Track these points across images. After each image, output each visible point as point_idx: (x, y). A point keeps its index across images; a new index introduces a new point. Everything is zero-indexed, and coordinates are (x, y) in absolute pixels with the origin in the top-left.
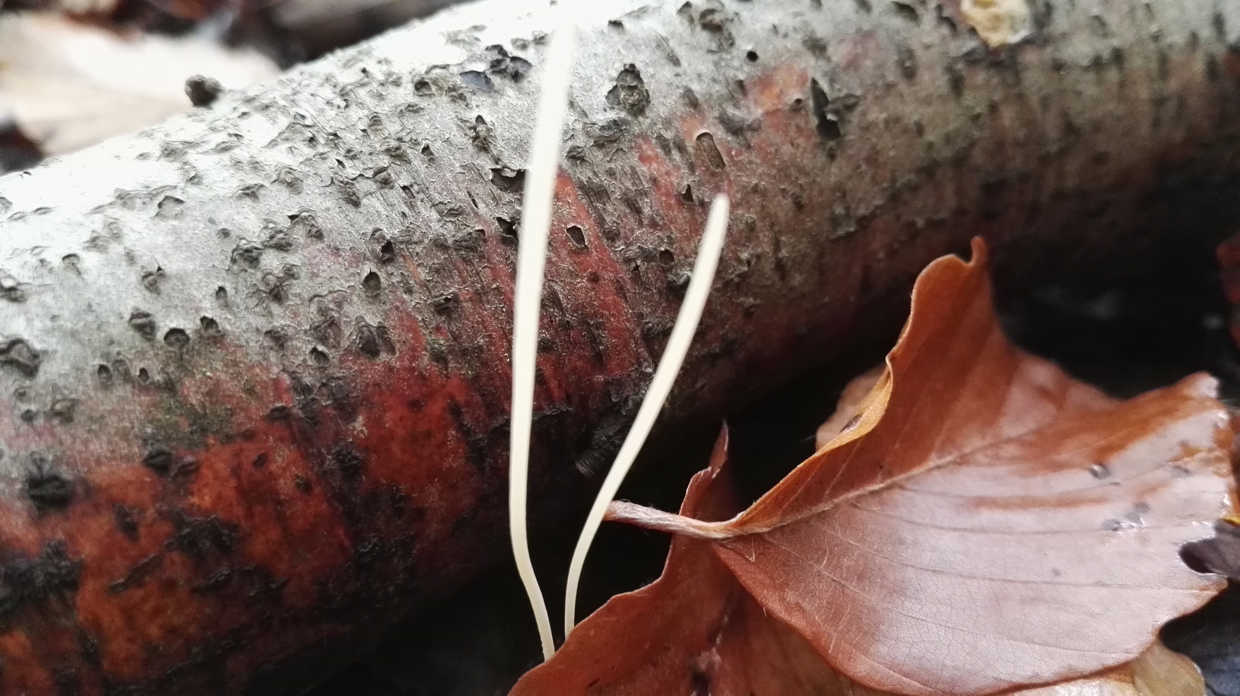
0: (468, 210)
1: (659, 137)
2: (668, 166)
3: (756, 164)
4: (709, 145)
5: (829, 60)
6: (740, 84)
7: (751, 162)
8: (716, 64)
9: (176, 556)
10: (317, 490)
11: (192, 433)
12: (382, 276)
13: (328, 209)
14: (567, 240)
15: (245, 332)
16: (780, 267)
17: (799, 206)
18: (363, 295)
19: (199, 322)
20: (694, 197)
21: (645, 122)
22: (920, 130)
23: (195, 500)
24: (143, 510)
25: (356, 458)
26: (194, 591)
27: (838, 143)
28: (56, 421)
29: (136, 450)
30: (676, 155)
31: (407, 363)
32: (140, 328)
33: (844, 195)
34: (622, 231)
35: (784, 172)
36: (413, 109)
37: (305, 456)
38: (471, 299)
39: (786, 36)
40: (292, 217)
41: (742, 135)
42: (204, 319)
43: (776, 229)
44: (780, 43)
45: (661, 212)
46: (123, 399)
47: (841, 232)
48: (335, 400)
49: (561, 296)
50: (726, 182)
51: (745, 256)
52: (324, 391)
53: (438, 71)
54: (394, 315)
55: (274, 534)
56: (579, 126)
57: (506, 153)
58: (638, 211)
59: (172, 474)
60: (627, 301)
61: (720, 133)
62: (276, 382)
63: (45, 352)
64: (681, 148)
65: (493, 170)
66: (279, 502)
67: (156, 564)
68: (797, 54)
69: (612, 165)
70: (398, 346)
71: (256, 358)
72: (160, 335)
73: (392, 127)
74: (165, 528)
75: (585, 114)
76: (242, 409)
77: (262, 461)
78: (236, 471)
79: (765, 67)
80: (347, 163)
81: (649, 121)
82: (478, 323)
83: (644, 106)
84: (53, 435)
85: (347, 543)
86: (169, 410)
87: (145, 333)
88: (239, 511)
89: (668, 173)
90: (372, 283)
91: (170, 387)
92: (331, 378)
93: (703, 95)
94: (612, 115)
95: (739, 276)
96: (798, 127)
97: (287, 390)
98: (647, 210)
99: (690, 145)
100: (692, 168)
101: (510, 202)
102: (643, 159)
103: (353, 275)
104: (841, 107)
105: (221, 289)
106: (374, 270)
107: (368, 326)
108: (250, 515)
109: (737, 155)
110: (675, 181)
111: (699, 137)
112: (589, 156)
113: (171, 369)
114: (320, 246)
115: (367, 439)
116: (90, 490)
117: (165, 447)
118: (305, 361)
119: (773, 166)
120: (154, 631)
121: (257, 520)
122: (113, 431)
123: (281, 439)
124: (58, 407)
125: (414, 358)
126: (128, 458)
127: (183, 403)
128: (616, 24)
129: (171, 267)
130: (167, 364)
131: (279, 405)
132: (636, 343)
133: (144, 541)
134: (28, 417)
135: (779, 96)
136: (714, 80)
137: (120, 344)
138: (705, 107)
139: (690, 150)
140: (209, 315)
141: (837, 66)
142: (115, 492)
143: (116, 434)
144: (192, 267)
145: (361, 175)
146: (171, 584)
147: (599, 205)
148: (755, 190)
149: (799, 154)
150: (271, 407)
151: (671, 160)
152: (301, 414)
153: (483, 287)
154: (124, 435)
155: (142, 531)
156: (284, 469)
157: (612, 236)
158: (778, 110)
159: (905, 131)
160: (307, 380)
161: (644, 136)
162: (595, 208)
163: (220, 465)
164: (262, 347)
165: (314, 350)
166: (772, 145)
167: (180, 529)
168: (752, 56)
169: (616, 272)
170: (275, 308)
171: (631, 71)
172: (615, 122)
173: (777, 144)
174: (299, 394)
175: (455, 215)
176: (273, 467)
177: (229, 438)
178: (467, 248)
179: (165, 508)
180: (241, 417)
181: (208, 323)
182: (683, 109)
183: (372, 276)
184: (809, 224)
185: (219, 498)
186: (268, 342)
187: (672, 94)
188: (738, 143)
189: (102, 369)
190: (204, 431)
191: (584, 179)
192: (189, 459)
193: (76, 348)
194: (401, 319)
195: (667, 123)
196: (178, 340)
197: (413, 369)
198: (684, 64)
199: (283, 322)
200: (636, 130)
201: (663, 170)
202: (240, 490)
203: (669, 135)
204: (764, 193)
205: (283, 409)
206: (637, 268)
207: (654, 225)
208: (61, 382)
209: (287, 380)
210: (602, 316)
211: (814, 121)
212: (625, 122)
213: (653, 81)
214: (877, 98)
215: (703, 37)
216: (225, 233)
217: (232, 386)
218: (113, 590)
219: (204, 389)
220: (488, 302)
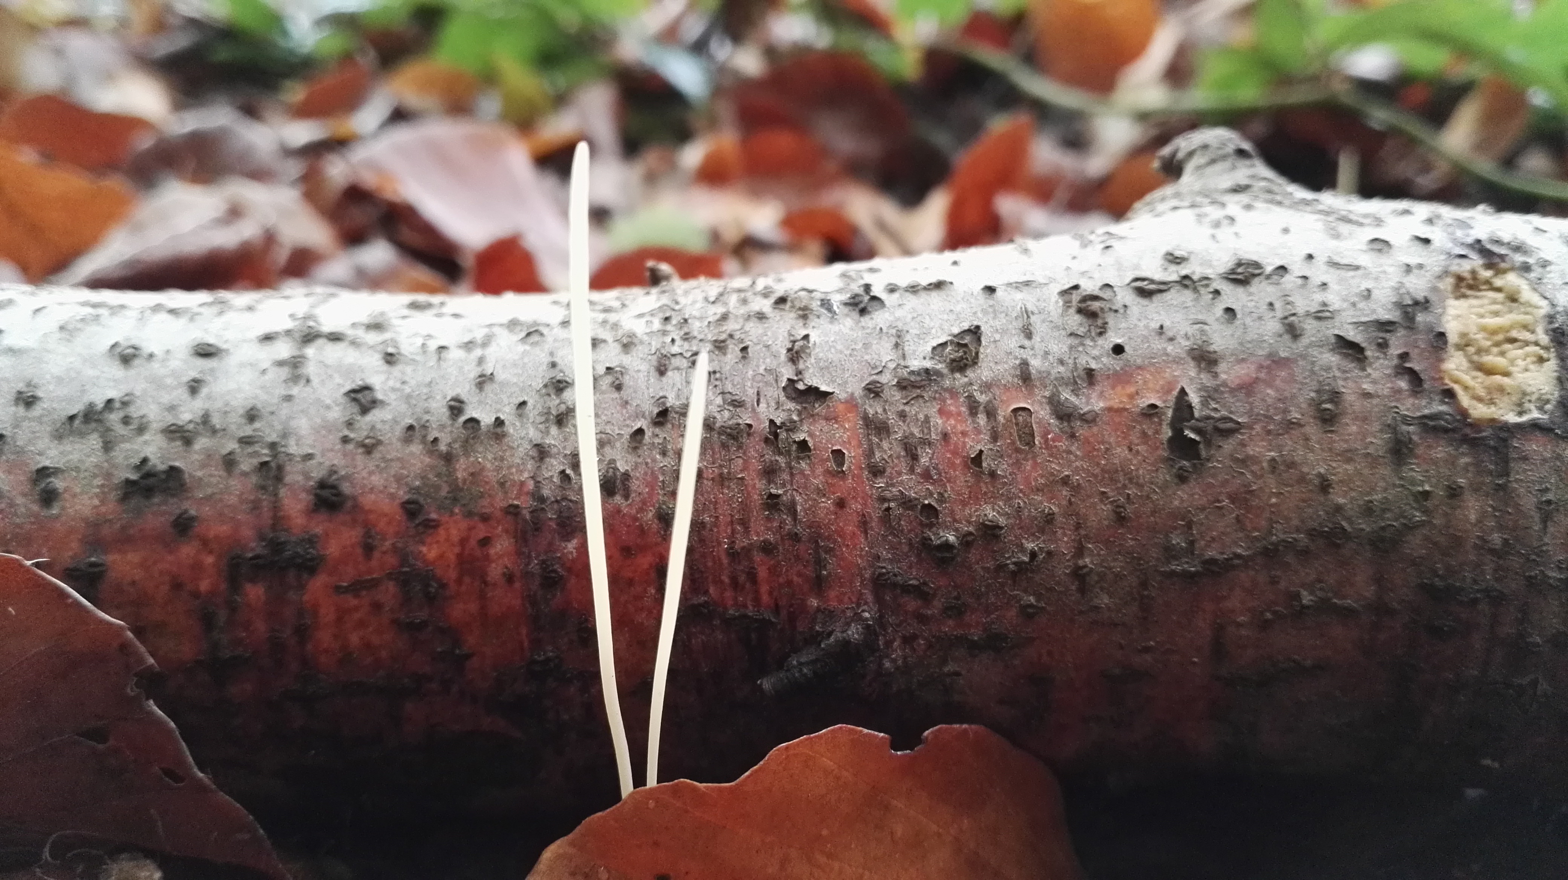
0: (749, 405)
1: (970, 397)
2: (969, 426)
3: (1076, 456)
4: (1024, 421)
5: (1216, 375)
6: (1090, 373)
7: (1069, 452)
8: (1071, 348)
9: (391, 587)
10: (517, 585)
11: (446, 498)
12: (648, 434)
13: (639, 371)
14: (828, 460)
15: (522, 439)
16: (1079, 574)
17: (1120, 519)
18: (626, 444)
19: (493, 419)
20: (984, 465)
21: (960, 380)
22: (1325, 486)
23: (424, 549)
24: (384, 539)
25: (555, 571)
26: (395, 622)
27: (1194, 466)
28: (360, 450)
29: (401, 493)
30: (982, 419)
31: (634, 511)
32: (451, 408)
33: (1189, 525)
34: (889, 470)
35: (1111, 474)
36: (761, 317)
37: (519, 553)
38: (713, 479)
39: (1171, 339)
40: (608, 369)
41: (1069, 421)
42: (497, 419)
43: (1083, 532)
44: (1158, 345)
45: (941, 467)
46: (412, 454)
47: (1175, 567)
48: (559, 517)
49: (799, 508)
50: (1030, 463)
51: (1030, 546)
52: (556, 506)
53: (803, 293)
54: (642, 469)
55: (473, 607)
56: (892, 365)
57: (811, 371)
58: (915, 458)
59: (417, 522)
60: (866, 538)
61: (1042, 413)
62: (522, 484)
63: (382, 402)
64: (991, 414)
65: (789, 380)
66: (485, 583)
67: (374, 584)
68: (1177, 361)
69: (907, 408)
70: (633, 495)
71: (518, 461)
72: (462, 419)
73: (731, 326)
74: (392, 560)
75: (904, 357)
76: (490, 496)
77: (485, 542)
78: (463, 542)
79: (1127, 363)
80: (678, 342)
81: (966, 380)
82: (710, 502)
83: (966, 365)
84: (353, 459)
85: (526, 644)
86: (439, 475)
87: (453, 414)
88: (453, 574)
89: (964, 434)
90: (638, 438)
91: (448, 458)
92: (565, 498)
93: (1040, 372)
94: (928, 364)
95: (1015, 563)
96: (1144, 434)
97: (528, 493)
98: (924, 460)
99: (1003, 413)
100: (995, 437)
101: (789, 410)
102: (941, 412)
103: (628, 426)
104: (1210, 428)
105: (523, 404)
106: (644, 427)
107: (616, 469)
108: (459, 581)
109: (1053, 440)
110: (969, 442)
111: (1016, 410)
112: (887, 394)
113: (456, 446)
114: (616, 395)
115: (573, 561)
116: (357, 507)
117: (421, 500)
118: (552, 477)
119: (1098, 464)
120: (354, 639)
121: (463, 588)
122: (393, 472)
123: (506, 531)
124: (367, 441)
125: (641, 510)
126: (392, 496)
127: (450, 474)
128: (990, 290)
129: (500, 376)
130: (455, 441)
131: (516, 502)
132: (862, 582)
133: (374, 563)
134: (345, 440)
135: (1131, 397)
136: (1061, 362)
137: (433, 415)
138: (1038, 384)
139: (1001, 419)
140: (502, 417)
141: (1224, 384)
142: (372, 517)
143: (394, 476)
144: (515, 381)
145: (681, 354)
146: (377, 607)
147: (875, 440)
148: (1065, 481)
149: (1135, 462)
150: (510, 502)
151: (974, 422)
152: (528, 517)
153: (729, 473)
154: (399, 479)
155: (376, 554)
156: (500, 557)
157: (876, 471)
158: (1126, 409)
159: (1302, 479)
160: (546, 492)
161: (953, 393)
162: (870, 440)
163: (454, 532)
164: (527, 454)
165: (563, 472)
166: (1103, 443)
167: (402, 566)
168: (1118, 349)
169: (865, 505)
170: (554, 430)
171: (975, 332)
172: (927, 371)
173: (1110, 444)
174: (534, 500)
175: (735, 406)
176: (492, 551)
177: (469, 514)
178: (729, 435)
179: (399, 545)
180: (485, 502)
181: (499, 422)
182: (1010, 380)
183: (640, 432)
184: (1131, 543)
185: (441, 556)
186: (534, 453)
187: (1006, 363)
188: (1060, 429)
189: (411, 428)
190: (455, 500)
191: (871, 412)
192: (434, 516)
193: (403, 407)
194: (646, 474)
195: (987, 387)
196: (473, 428)
197: (636, 519)
198: (1036, 338)
199: (553, 442)
200: (947, 383)
201: (960, 428)
202: (459, 556)
203: (982, 398)
204: (1076, 489)
205: (517, 507)
206: (888, 509)
207: (926, 475)
208: (379, 426)
209: (531, 485)
210: (835, 542)
211: (1167, 432)
212: (938, 373)
213: (993, 346)
214: (1269, 432)
215: (1075, 321)
216: (554, 365)
217: (491, 476)
218: (338, 589)
219: (471, 470)
220: (729, 487)
